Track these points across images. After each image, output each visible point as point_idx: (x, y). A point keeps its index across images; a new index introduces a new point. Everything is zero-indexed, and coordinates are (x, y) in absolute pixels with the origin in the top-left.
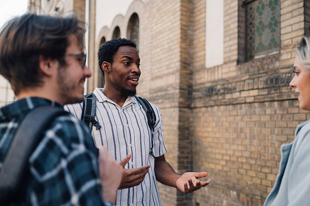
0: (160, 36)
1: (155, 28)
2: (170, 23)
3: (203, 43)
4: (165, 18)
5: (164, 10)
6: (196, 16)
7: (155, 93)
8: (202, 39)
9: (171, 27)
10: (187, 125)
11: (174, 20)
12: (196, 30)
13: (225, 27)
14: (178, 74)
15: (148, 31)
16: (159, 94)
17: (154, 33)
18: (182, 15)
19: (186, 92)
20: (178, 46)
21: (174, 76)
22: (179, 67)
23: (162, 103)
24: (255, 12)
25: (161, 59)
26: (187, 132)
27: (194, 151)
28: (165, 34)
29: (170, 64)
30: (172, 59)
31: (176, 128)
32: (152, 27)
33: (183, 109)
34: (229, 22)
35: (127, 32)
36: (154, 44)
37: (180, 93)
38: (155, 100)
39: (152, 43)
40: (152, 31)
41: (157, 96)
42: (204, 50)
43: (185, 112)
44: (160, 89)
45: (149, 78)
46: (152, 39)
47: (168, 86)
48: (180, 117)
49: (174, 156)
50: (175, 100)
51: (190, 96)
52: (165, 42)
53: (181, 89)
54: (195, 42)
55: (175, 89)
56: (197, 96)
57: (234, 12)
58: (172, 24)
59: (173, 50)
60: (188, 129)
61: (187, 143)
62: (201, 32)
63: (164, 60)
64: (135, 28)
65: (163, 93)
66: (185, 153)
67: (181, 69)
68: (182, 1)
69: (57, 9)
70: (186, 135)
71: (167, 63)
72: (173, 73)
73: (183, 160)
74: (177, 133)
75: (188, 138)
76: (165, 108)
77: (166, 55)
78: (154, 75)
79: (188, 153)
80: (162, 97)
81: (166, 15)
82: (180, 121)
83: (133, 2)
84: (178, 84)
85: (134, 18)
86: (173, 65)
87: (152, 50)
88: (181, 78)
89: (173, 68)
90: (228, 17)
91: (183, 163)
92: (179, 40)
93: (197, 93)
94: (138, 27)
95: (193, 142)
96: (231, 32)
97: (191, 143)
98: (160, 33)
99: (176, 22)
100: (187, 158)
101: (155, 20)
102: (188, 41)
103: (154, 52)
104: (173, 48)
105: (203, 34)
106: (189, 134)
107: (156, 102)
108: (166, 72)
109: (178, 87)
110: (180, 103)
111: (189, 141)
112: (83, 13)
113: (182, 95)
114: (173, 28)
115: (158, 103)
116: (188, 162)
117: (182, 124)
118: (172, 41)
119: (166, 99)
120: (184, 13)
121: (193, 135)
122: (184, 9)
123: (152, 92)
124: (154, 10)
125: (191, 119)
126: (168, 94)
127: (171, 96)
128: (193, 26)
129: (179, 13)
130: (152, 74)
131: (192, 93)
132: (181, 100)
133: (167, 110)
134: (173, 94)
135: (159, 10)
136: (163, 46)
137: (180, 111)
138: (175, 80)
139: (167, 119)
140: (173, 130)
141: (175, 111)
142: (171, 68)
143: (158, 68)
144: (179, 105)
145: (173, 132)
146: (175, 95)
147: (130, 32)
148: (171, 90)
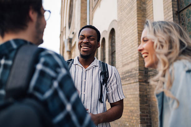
0: (126, 39)
1: (123, 35)
2: (131, 31)
4: (129, 28)
5: (128, 23)
7: (125, 74)
9: (132, 33)
10: (145, 94)
11: (134, 29)
14: (138, 61)
15: (120, 37)
16: (127, 75)
17: (123, 38)
18: (138, 24)
19: (144, 72)
21: (135, 62)
22: (138, 57)
23: (129, 80)
24: (185, 16)
25: (127, 53)
26: (146, 98)
27: (151, 111)
28: (129, 38)
29: (133, 55)
30: (133, 52)
31: (138, 96)
33: (142, 83)
36: (123, 44)
37: (139, 72)
38: (125, 79)
39: (122, 44)
40: (122, 37)
41: (126, 76)
43: (143, 85)
44: (128, 72)
45: (121, 66)
46: (122, 42)
47: (132, 69)
48: (140, 88)
49: (137, 115)
50: (136, 78)
51: (147, 75)
52: (129, 42)
53: (139, 70)
55: (136, 70)
56: (151, 75)
57: (171, 18)
58: (133, 31)
59: (134, 46)
60: (146, 96)
61: (146, 106)
63: (129, 53)
64: (114, 37)
65: (130, 74)
66: (145, 112)
67: (139, 58)
68: (138, 17)
69: (73, 33)
70: (145, 100)
71: (131, 55)
72: (134, 61)
73: (144, 117)
74: (139, 99)
75: (146, 103)
76: (131, 83)
77: (130, 50)
78: (124, 63)
79: (147, 113)
80: (129, 76)
81: (129, 26)
82: (140, 91)
83: (112, 22)
84: (138, 67)
85: (113, 31)
86: (134, 56)
87: (122, 49)
88: (139, 64)
89: (135, 57)
91: (144, 119)
93: (151, 72)
95: (151, 105)
97: (149, 106)
98: (126, 37)
99: (135, 29)
100: (147, 116)
101: (123, 30)
104: (134, 45)
106: (147, 100)
107: (125, 80)
108: (131, 60)
109: (138, 69)
110: (139, 79)
111: (148, 104)
113: (140, 74)
114: (133, 33)
115: (126, 81)
116: (147, 119)
117: (142, 93)
118: (133, 41)
119: (131, 77)
120: (140, 24)
121: (150, 101)
122: (139, 21)
123: (123, 74)
124: (122, 24)
125: (148, 90)
126: (132, 74)
127: (134, 75)
129: (136, 24)
130: (123, 63)
131: (148, 72)
132: (140, 77)
133: (132, 84)
134: (135, 74)
135: (125, 24)
136: (128, 45)
137: (140, 84)
138: (136, 65)
139: (132, 90)
140: (136, 97)
141: (136, 85)
142: (133, 58)
143: (126, 59)
144: (139, 80)
145: (136, 99)
146: (136, 74)
147: (110, 40)
148: (134, 71)
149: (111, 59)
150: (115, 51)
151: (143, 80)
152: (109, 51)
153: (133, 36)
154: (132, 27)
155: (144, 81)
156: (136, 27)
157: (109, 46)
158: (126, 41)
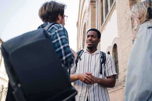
2: (129, 43)
4: (127, 41)
5: (126, 38)
17: (123, 49)
25: (127, 60)
35: (113, 53)
39: (122, 54)
85: (115, 46)
98: (125, 48)
101: (123, 44)
103: (123, 58)
130: (124, 69)
135: (124, 39)
136: (127, 54)
143: (126, 65)
147: (114, 53)
150: (118, 61)
158: (125, 51)
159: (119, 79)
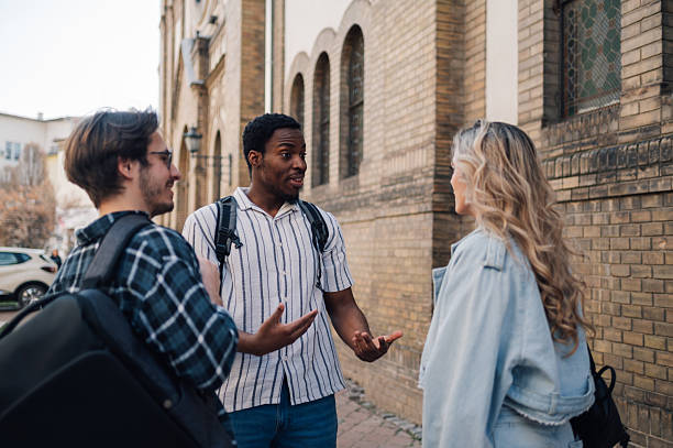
0: (400, 74)
1: (391, 56)
2: (416, 48)
3: (481, 85)
4: (408, 36)
5: (408, 20)
6: (469, 31)
7: (391, 185)
8: (479, 76)
9: (420, 54)
11: (424, 42)
12: (467, 59)
13: (521, 52)
14: (433, 146)
15: (380, 62)
16: (398, 186)
17: (388, 66)
18: (438, 30)
20: (432, 91)
21: (425, 151)
22: (434, 134)
23: (404, 204)
24: (579, 19)
25: (402, 118)
28: (409, 68)
29: (418, 128)
30: (422, 118)
31: (428, 253)
32: (385, 55)
33: (442, 216)
34: (528, 43)
35: (342, 64)
36: (390, 88)
37: (435, 183)
38: (390, 199)
39: (384, 86)
40: (385, 63)
41: (394, 191)
42: (484, 97)
43: (446, 221)
44: (401, 178)
45: (382, 156)
46: (386, 78)
47: (414, 171)
48: (435, 231)
49: (424, 308)
50: (426, 199)
52: (409, 85)
53: (436, 176)
54: (466, 83)
55: (427, 177)
57: (538, 22)
58: (422, 48)
59: (423, 100)
62: (476, 63)
63: (406, 120)
64: (358, 54)
65: (406, 185)
67: (437, 138)
68: (438, 3)
69: (214, 20)
71: (410, 127)
72: (422, 146)
76: (408, 215)
77: (411, 109)
78: (390, 150)
80: (403, 193)
81: (410, 30)
82: (434, 239)
83: (353, 3)
84: (433, 168)
85: (355, 36)
86: (423, 130)
87: (385, 100)
88: (436, 156)
89: (424, 134)
90: (527, 32)
92: (434, 80)
94: (362, 53)
96: (533, 62)
98: (400, 65)
99: (428, 44)
101: (391, 40)
102: (451, 81)
103: (389, 103)
104: (422, 96)
105: (481, 66)
107: (392, 202)
108: (411, 143)
109: (432, 173)
110: (435, 204)
112: (261, 29)
113: (437, 188)
114: (423, 56)
115: (395, 205)
117: (440, 244)
118: (421, 83)
119: (411, 196)
120: (442, 26)
122: (443, 18)
123: (387, 183)
124: (388, 20)
126: (414, 187)
127: (419, 191)
128: (463, 51)
129: (433, 27)
130: (386, 147)
132: (438, 198)
133: (412, 218)
134: (422, 187)
135: (397, 20)
136: (405, 91)
137: (435, 220)
138: (427, 159)
139: (411, 236)
140: (422, 257)
141: (425, 220)
142: (419, 135)
143: (396, 136)
144: (434, 207)
145: (424, 262)
146: (427, 188)
147: (347, 62)
148: (420, 178)
149: (346, 129)
150: (362, 103)
151: (445, 207)
152: (341, 102)
153: (420, 66)
154: (419, 37)
155: (447, 210)
156: (433, 36)
157: (341, 83)
158: (399, 78)
159: (362, 183)
